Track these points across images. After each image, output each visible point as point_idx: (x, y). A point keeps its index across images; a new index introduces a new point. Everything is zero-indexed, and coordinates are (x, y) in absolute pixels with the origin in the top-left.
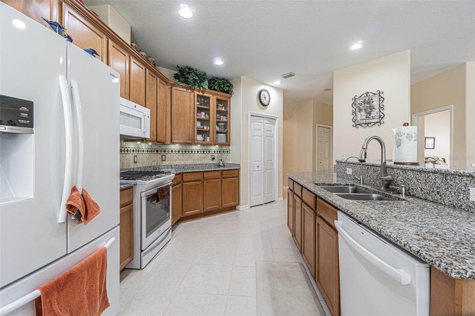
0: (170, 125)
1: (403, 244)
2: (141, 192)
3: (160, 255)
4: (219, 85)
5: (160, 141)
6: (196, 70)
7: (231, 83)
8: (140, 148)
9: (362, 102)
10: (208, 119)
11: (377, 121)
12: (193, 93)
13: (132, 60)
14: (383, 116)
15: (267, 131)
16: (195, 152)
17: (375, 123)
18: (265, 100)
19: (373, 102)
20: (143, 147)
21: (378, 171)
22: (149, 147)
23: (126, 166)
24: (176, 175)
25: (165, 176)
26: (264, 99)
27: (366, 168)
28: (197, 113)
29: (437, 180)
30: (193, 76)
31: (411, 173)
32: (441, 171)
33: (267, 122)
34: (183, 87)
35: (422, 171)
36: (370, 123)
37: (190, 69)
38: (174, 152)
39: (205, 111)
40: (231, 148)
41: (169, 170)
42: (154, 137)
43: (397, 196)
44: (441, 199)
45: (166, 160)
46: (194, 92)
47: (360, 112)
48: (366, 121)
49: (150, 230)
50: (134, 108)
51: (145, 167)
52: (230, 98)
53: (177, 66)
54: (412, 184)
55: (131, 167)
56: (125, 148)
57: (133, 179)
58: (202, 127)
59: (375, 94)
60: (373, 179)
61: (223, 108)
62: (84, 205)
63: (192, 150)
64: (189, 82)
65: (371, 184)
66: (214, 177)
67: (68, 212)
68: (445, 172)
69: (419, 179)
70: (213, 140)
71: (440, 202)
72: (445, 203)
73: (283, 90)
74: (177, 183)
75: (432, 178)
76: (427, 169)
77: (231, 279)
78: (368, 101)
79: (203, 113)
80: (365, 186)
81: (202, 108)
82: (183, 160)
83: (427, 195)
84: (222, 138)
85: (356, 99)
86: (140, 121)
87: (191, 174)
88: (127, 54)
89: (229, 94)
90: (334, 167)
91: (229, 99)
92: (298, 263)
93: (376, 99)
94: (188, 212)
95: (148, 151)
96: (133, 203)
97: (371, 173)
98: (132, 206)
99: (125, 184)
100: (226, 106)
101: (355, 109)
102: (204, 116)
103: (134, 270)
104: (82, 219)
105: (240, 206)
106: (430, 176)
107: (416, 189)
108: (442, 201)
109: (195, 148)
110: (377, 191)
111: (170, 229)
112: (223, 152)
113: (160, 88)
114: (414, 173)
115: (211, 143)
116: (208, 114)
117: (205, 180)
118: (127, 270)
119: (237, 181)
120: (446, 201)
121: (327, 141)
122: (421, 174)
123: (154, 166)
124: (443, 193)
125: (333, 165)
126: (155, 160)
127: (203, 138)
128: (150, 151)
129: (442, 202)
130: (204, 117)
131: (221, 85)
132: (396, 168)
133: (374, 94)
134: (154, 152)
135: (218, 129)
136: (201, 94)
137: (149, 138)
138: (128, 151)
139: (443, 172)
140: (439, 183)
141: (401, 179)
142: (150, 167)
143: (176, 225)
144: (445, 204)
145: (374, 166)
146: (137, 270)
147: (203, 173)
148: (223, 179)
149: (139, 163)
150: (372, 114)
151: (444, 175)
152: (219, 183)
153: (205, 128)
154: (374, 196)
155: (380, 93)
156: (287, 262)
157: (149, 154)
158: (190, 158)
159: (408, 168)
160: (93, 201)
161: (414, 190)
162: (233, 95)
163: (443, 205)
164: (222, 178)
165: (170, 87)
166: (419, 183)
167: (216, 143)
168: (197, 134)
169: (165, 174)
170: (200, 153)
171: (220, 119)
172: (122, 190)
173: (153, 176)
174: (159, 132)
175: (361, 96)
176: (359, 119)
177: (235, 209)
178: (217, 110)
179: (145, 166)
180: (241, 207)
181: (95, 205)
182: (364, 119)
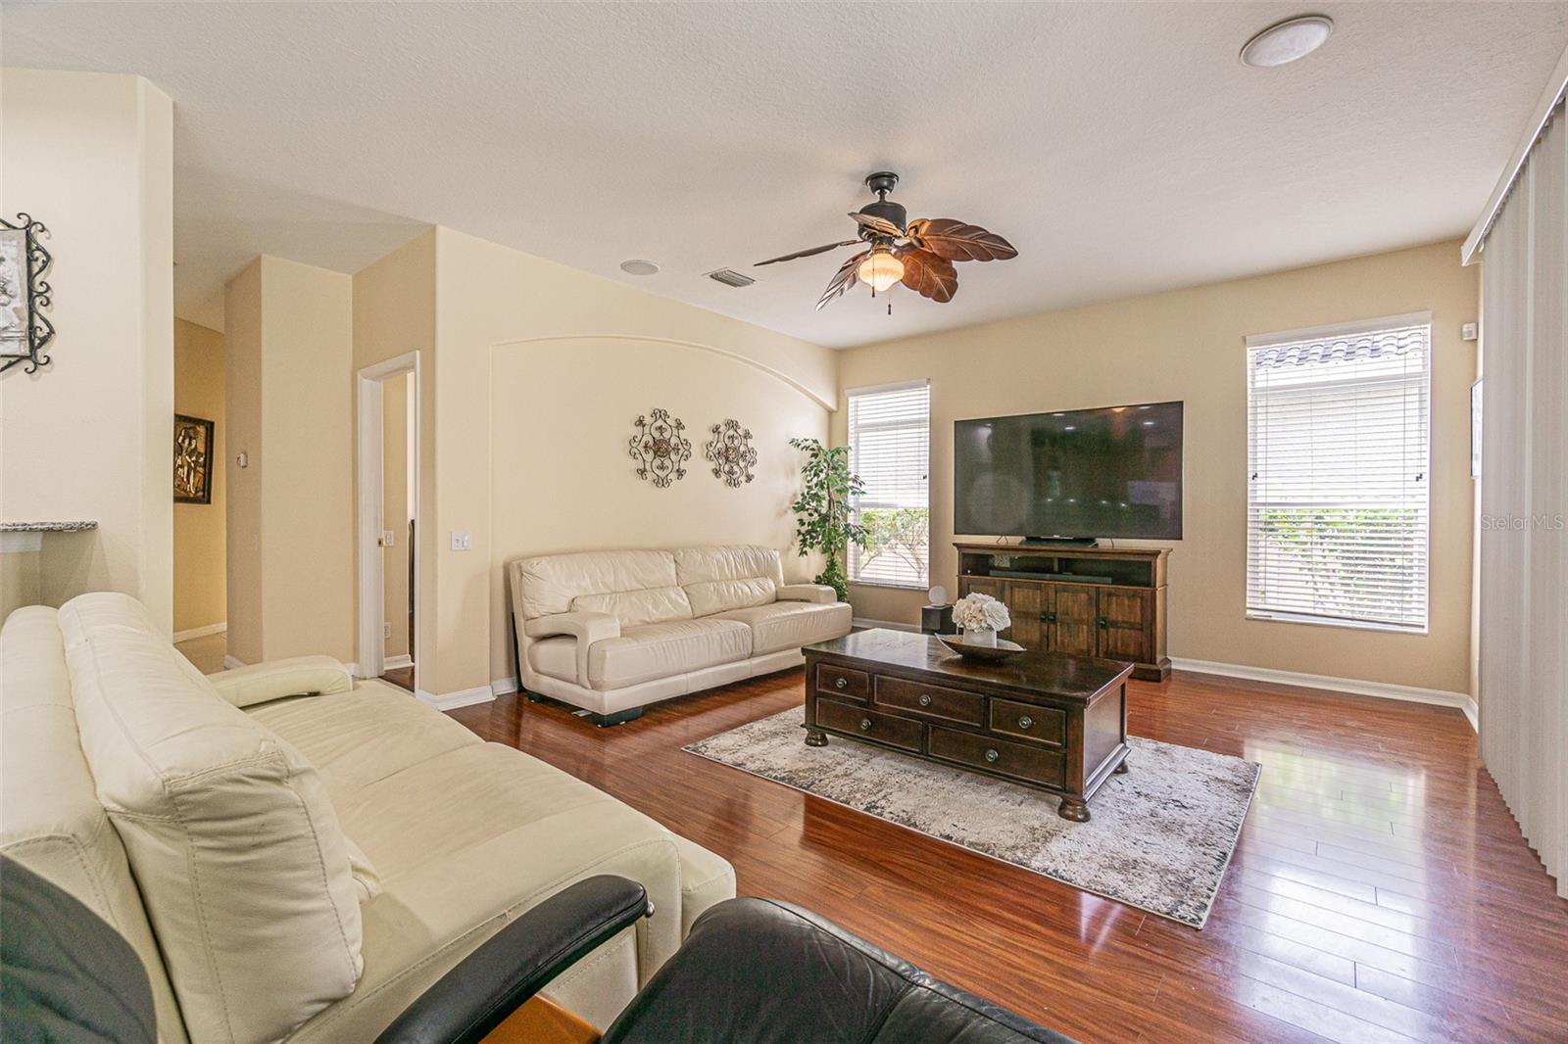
11: (21, 354)
14: (46, 330)
17: (13, 360)
59: (9, 226)
133: (4, 228)
155: (31, 224)
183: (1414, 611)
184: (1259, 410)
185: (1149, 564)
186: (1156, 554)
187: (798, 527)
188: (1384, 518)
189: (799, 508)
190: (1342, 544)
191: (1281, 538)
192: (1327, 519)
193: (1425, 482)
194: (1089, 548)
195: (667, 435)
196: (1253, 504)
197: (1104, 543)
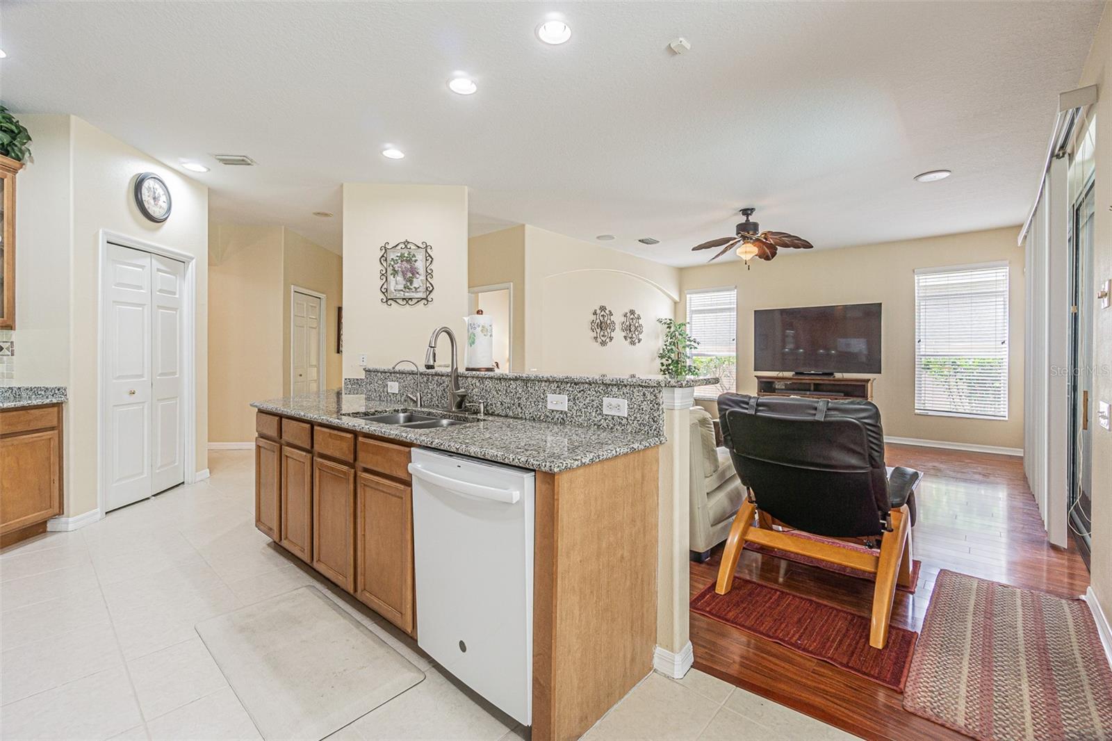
1: (511, 460)
9: (397, 258)
11: (422, 297)
14: (431, 288)
15: (160, 291)
17: (419, 300)
18: (156, 205)
19: (416, 261)
21: (444, 382)
26: (152, 201)
27: (425, 379)
29: (518, 388)
31: (490, 383)
32: (523, 377)
33: (162, 267)
36: (411, 299)
40: (16, 335)
43: (475, 416)
44: (522, 413)
47: (394, 275)
48: (404, 295)
52: (15, 171)
54: (491, 397)
59: (418, 247)
60: (437, 397)
65: (435, 405)
68: (527, 378)
69: (499, 390)
71: (521, 416)
73: (209, 189)
75: (513, 387)
76: (508, 375)
78: (407, 257)
80: (426, 410)
83: (507, 410)
85: (387, 250)
89: (9, 157)
90: (345, 383)
91: (9, 175)
92: (304, 588)
93: (420, 256)
97: (432, 387)
101: (386, 270)
105: (67, 517)
106: (511, 384)
107: (496, 404)
108: (523, 415)
110: (446, 414)
114: (494, 382)
119: (54, 443)
120: (526, 414)
121: (314, 326)
122: (501, 383)
124: (524, 405)
125: (343, 379)
129: (523, 417)
132: (471, 377)
139: (525, 378)
140: (520, 392)
141: (477, 392)
144: (525, 419)
145: (439, 375)
150: (414, 282)
151: (525, 382)
154: (445, 422)
155: (427, 246)
156: (278, 595)
159: (486, 376)
161: (493, 405)
162: (29, 164)
166: (499, 395)
175: (396, 246)
176: (392, 288)
177: (45, 531)
180: (70, 520)
182: (402, 290)
183: (1000, 409)
184: (922, 307)
185: (864, 385)
186: (868, 381)
187: (660, 367)
188: (988, 363)
189: (662, 357)
190: (966, 376)
191: (933, 373)
192: (958, 363)
193: (1006, 345)
194: (831, 378)
195: (606, 319)
196: (918, 355)
197: (838, 375)
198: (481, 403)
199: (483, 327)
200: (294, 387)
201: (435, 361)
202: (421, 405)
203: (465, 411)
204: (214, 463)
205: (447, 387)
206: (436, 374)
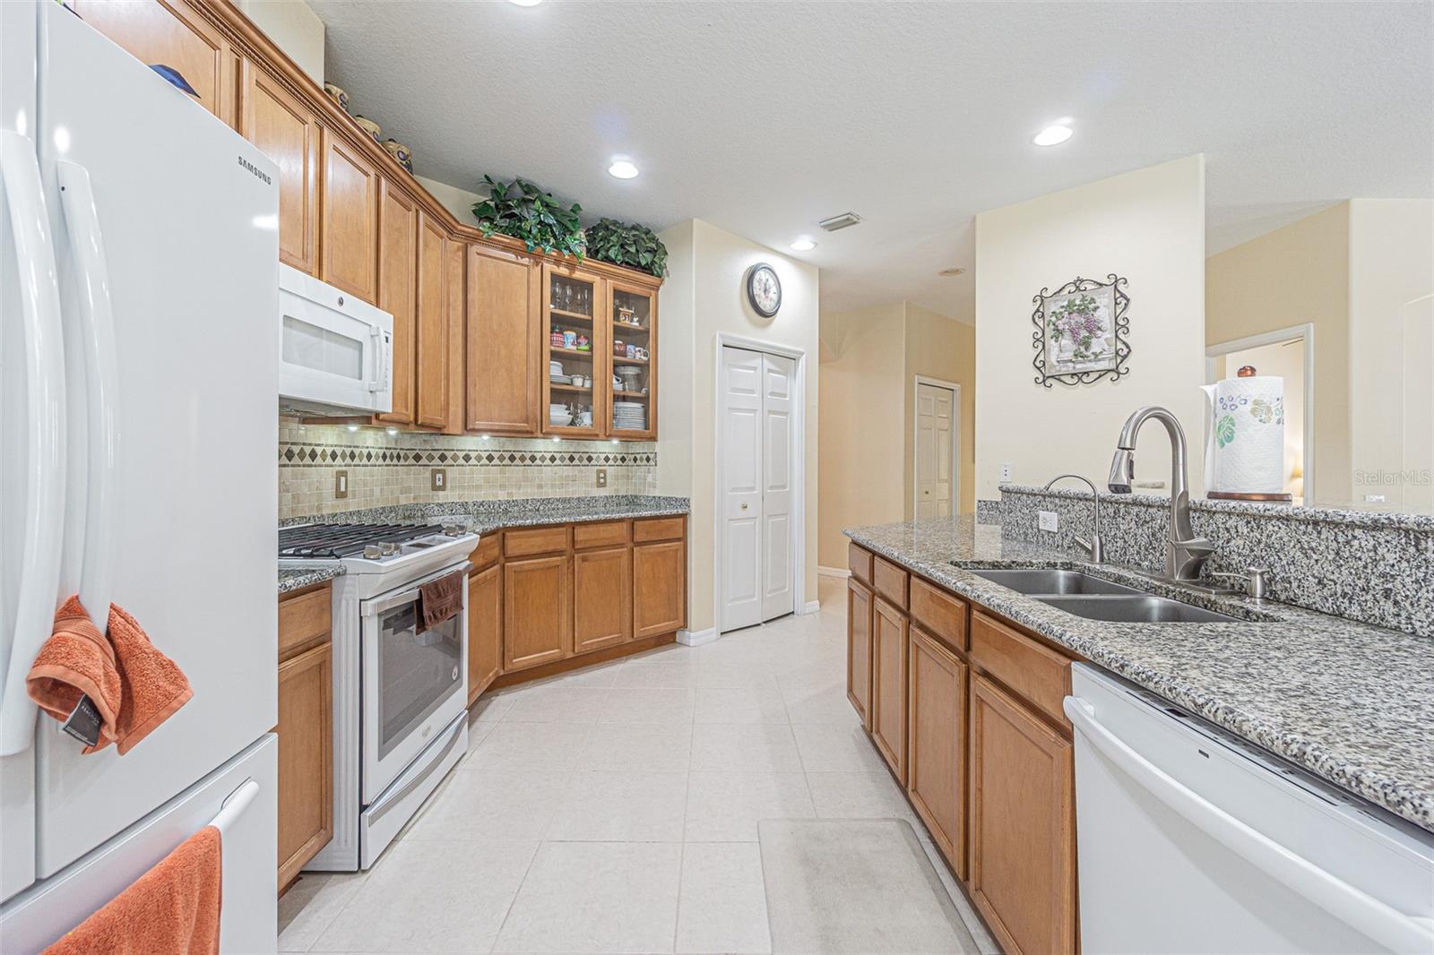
0: (460, 369)
2: (361, 600)
3: (428, 815)
4: (622, 246)
5: (428, 421)
6: (550, 195)
7: (660, 241)
8: (357, 447)
9: (1063, 310)
10: (586, 353)
11: (1109, 368)
12: (540, 267)
13: (330, 139)
14: (1126, 351)
15: (772, 394)
16: (543, 458)
17: (1102, 373)
18: (767, 297)
19: (1096, 309)
20: (368, 445)
21: (1153, 520)
22: (388, 443)
23: (306, 508)
24: (483, 535)
25: (445, 542)
26: (763, 294)
27: (1111, 510)
28: (552, 332)
30: (537, 211)
31: (1280, 528)
32: (1400, 522)
33: (773, 367)
34: (506, 248)
35: (1324, 521)
36: (1087, 373)
37: (529, 188)
38: (473, 461)
39: (577, 328)
40: (658, 447)
41: (459, 519)
42: (407, 410)
43: (1235, 602)
44: (1399, 615)
45: (448, 485)
46: (542, 266)
47: (1057, 338)
48: (1074, 368)
49: (392, 732)
50: (337, 307)
51: (376, 511)
52: (657, 289)
53: (486, 176)
54: (1284, 562)
55: (325, 512)
56: (304, 444)
57: (331, 554)
58: (566, 379)
59: (1101, 285)
60: (1136, 548)
61: (635, 319)
62: (117, 677)
63: (535, 454)
64: (525, 231)
65: (1128, 561)
66: (607, 542)
67: (40, 708)
68: (1418, 525)
69: (1312, 549)
70: (603, 422)
71: (1394, 623)
72: (1413, 628)
73: (820, 269)
74: (487, 564)
75: (1363, 545)
76: (1344, 516)
77: (680, 892)
78: (1080, 305)
79: (571, 335)
80: (1111, 569)
81: (567, 316)
82: (502, 487)
83: (1341, 599)
84: (631, 414)
85: (1045, 300)
86: (357, 353)
87: (533, 532)
88: (311, 119)
89: (652, 274)
90: (978, 508)
91: (653, 292)
92: (895, 823)
93: (1104, 301)
94: (520, 657)
95: (384, 457)
96: (330, 640)
97: (1126, 527)
98: (330, 650)
99: (300, 573)
100: (643, 314)
101: (1043, 331)
102: (573, 344)
103: (334, 877)
104: (108, 733)
105: (690, 631)
106: (1354, 537)
107: (1300, 580)
108: (1403, 622)
109: (542, 446)
110: (1160, 587)
111: (462, 721)
112: (635, 459)
113: (426, 245)
114: (1293, 527)
115: (597, 432)
116: (586, 338)
117: (578, 551)
118: (307, 880)
119: (680, 554)
120: (1420, 624)
121: (944, 427)
122: (1319, 533)
123: (406, 508)
124: (1407, 596)
125: (976, 502)
126: (410, 488)
127: (571, 417)
128: (392, 456)
129: (1403, 626)
130: (575, 348)
131: (630, 245)
132: (1223, 513)
133: (1098, 286)
134: (406, 460)
135: (618, 386)
136: (563, 271)
137: (391, 411)
138: (313, 455)
139: (1410, 526)
140: (1391, 562)
141: (1241, 547)
142: (392, 509)
143: (482, 703)
144: (1413, 633)
145: (1142, 504)
146: (348, 877)
147: (570, 530)
148: (635, 549)
149: (354, 497)
150: (1092, 345)
151: (1412, 537)
152: (625, 561)
153: (578, 382)
154: (1155, 602)
156: (860, 820)
157: (390, 465)
158: (526, 479)
159: (1271, 512)
160: (157, 654)
161: (1290, 583)
162: (666, 279)
163: (1407, 634)
164: (631, 545)
165: (461, 244)
166: (1313, 561)
167: (613, 433)
168: (552, 402)
169: (446, 534)
170: (560, 463)
171: (626, 356)
172: (285, 597)
173: (403, 540)
174: (423, 392)
175: (1061, 290)
176: (1053, 359)
177: (674, 641)
178: (614, 326)
179: (373, 508)
180: (692, 635)
181: (169, 669)
182: (1071, 361)
198: (1254, 574)
199: (1256, 403)
200: (918, 507)
201: (1132, 477)
202: (1102, 559)
203: (1208, 585)
204: (824, 594)
205: (1162, 528)
206: (1135, 503)
